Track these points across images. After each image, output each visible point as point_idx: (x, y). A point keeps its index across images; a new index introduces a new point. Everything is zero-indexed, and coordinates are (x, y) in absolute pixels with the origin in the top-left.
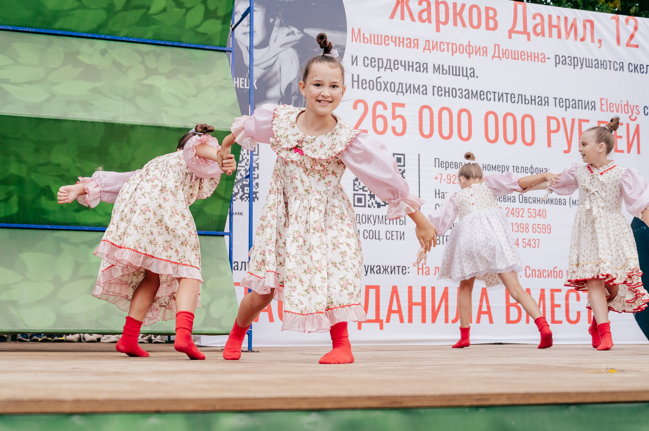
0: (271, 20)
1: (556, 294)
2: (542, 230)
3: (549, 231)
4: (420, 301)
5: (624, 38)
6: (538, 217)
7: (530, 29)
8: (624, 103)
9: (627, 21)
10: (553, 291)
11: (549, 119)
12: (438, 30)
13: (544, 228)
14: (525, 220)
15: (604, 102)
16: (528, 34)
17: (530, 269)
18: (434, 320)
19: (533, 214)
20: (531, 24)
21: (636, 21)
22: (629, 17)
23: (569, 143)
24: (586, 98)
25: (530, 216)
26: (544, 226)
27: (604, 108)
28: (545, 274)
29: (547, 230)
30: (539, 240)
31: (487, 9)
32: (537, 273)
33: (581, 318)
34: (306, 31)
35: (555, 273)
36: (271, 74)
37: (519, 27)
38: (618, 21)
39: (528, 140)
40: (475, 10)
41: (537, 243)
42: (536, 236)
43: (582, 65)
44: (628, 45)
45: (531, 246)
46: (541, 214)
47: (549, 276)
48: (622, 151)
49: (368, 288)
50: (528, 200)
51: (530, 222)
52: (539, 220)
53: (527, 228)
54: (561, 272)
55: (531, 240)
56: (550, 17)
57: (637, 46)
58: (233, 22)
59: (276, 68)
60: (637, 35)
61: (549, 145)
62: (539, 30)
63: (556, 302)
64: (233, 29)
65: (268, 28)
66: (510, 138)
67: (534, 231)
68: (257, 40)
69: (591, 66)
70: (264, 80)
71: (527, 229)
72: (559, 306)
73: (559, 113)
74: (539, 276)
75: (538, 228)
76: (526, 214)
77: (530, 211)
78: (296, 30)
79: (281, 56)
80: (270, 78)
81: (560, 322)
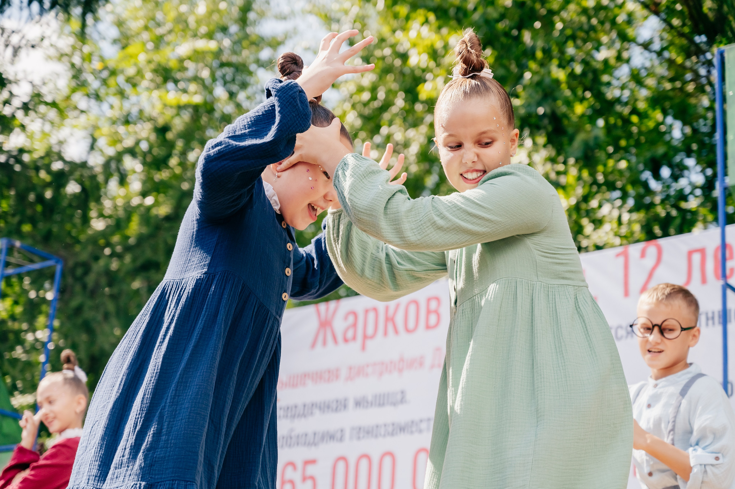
5: (637, 282)
9: (644, 251)
12: (363, 348)
21: (660, 247)
31: (429, 300)
38: (626, 255)
40: (412, 308)
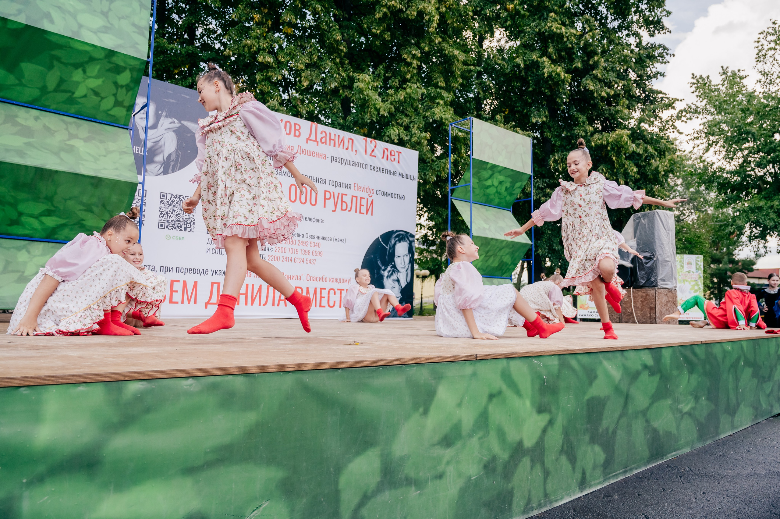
0: (160, 112)
1: (323, 291)
2: (318, 254)
4: (244, 292)
5: (369, 151)
7: (319, 139)
8: (366, 187)
9: (371, 142)
10: (321, 289)
11: (326, 191)
14: (308, 248)
15: (356, 185)
16: (318, 142)
18: (252, 304)
20: (319, 136)
21: (376, 142)
22: (373, 140)
23: (336, 206)
24: (346, 182)
26: (319, 252)
27: (356, 188)
29: (320, 254)
30: (315, 260)
31: (295, 124)
32: (313, 279)
33: (336, 304)
34: (183, 122)
35: (323, 279)
36: (157, 147)
37: (313, 137)
38: (366, 141)
39: (313, 203)
40: (288, 124)
41: (314, 262)
42: (314, 257)
43: (345, 163)
44: (371, 155)
45: (311, 263)
47: (319, 280)
48: (363, 213)
49: (213, 284)
51: (312, 249)
52: (316, 249)
53: (309, 253)
54: (326, 279)
55: (311, 260)
56: (330, 134)
57: (375, 156)
58: (134, 111)
59: (161, 143)
60: (376, 150)
61: (325, 207)
62: (323, 140)
63: (323, 295)
64: (134, 116)
65: (158, 117)
66: (303, 201)
67: (313, 254)
68: (150, 123)
69: (350, 164)
70: (153, 149)
72: (324, 297)
73: (331, 189)
75: (315, 253)
76: (309, 245)
78: (176, 121)
79: (165, 136)
80: (157, 149)
81: (324, 307)
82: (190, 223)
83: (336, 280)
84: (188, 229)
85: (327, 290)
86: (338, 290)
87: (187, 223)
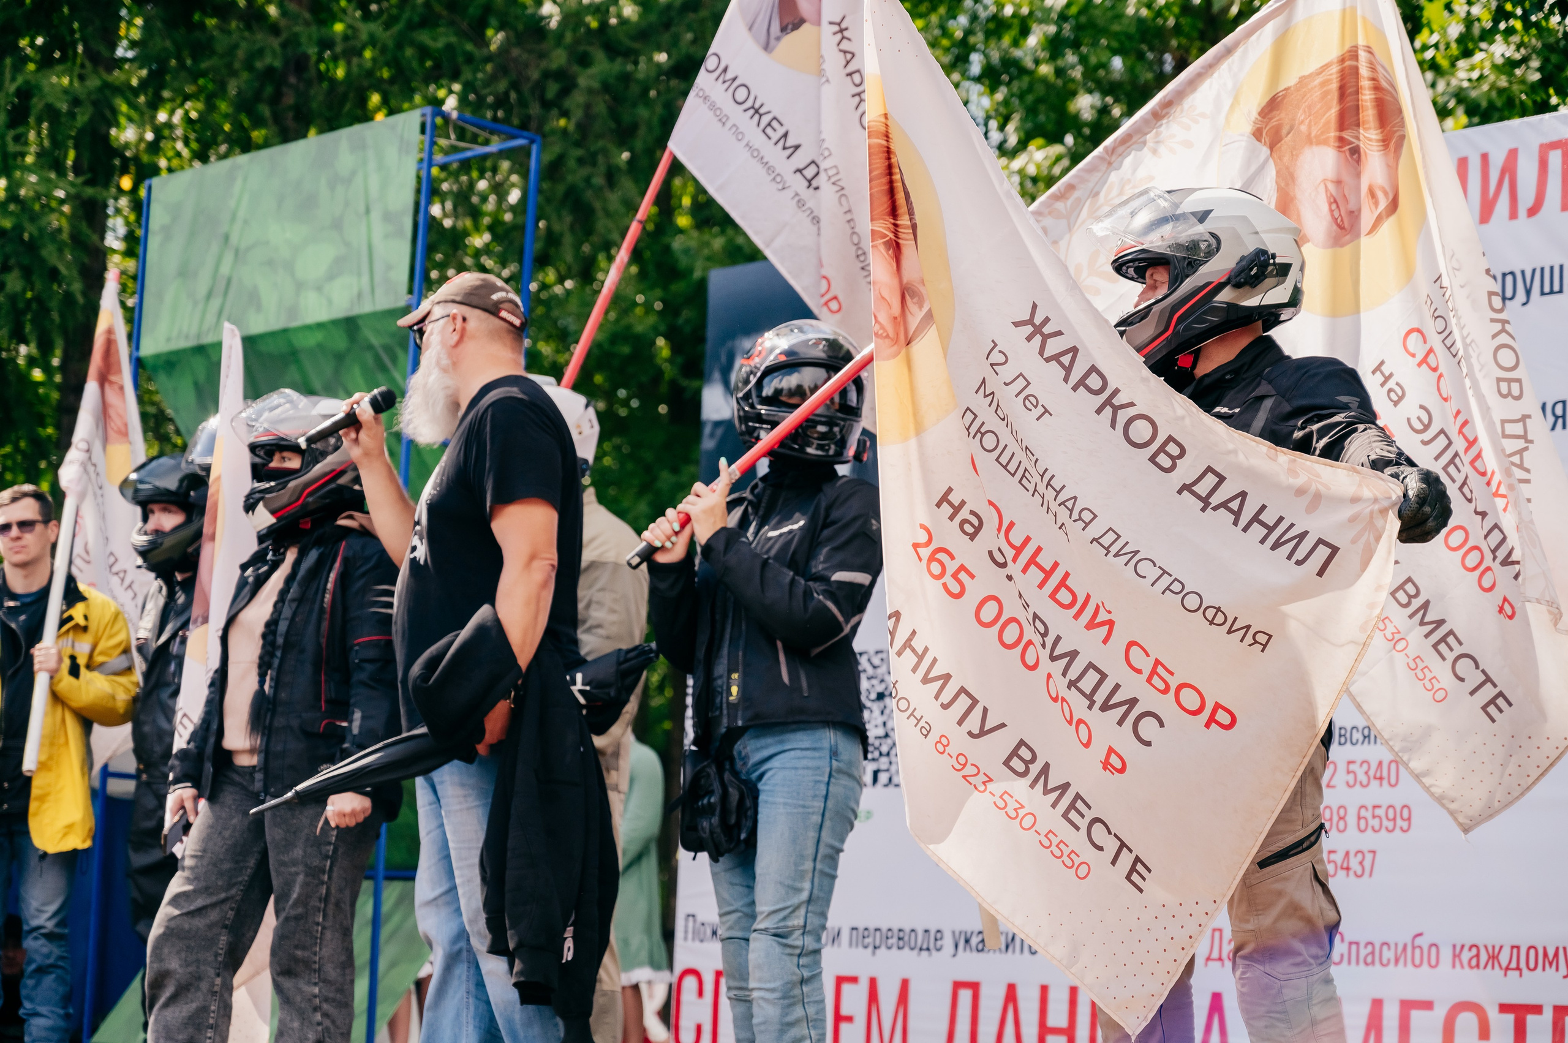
1: (1416, 1015)
2: (1385, 823)
3: (1405, 825)
6: (1375, 783)
10: (1407, 1006)
13: (1391, 815)
17: (1342, 940)
19: (1362, 777)
25: (1351, 782)
26: (1391, 811)
28: (1388, 954)
29: (1399, 822)
30: (1374, 852)
32: (1363, 952)
35: (1417, 951)
41: (1367, 864)
42: (1368, 841)
43: (1528, 292)
45: (1351, 873)
46: (1385, 774)
47: (1397, 961)
49: (958, 985)
50: (1348, 735)
52: (1378, 794)
53: (1341, 818)
54: (1434, 949)
55: (1352, 855)
67: (1363, 826)
69: (1556, 288)
71: (1341, 825)
74: (1369, 959)
75: (1374, 817)
76: (1340, 778)
77: (1352, 767)
82: (888, 754)
83: (1494, 958)
84: (883, 778)
85: (1440, 1013)
86: (1504, 1008)
87: (881, 754)
